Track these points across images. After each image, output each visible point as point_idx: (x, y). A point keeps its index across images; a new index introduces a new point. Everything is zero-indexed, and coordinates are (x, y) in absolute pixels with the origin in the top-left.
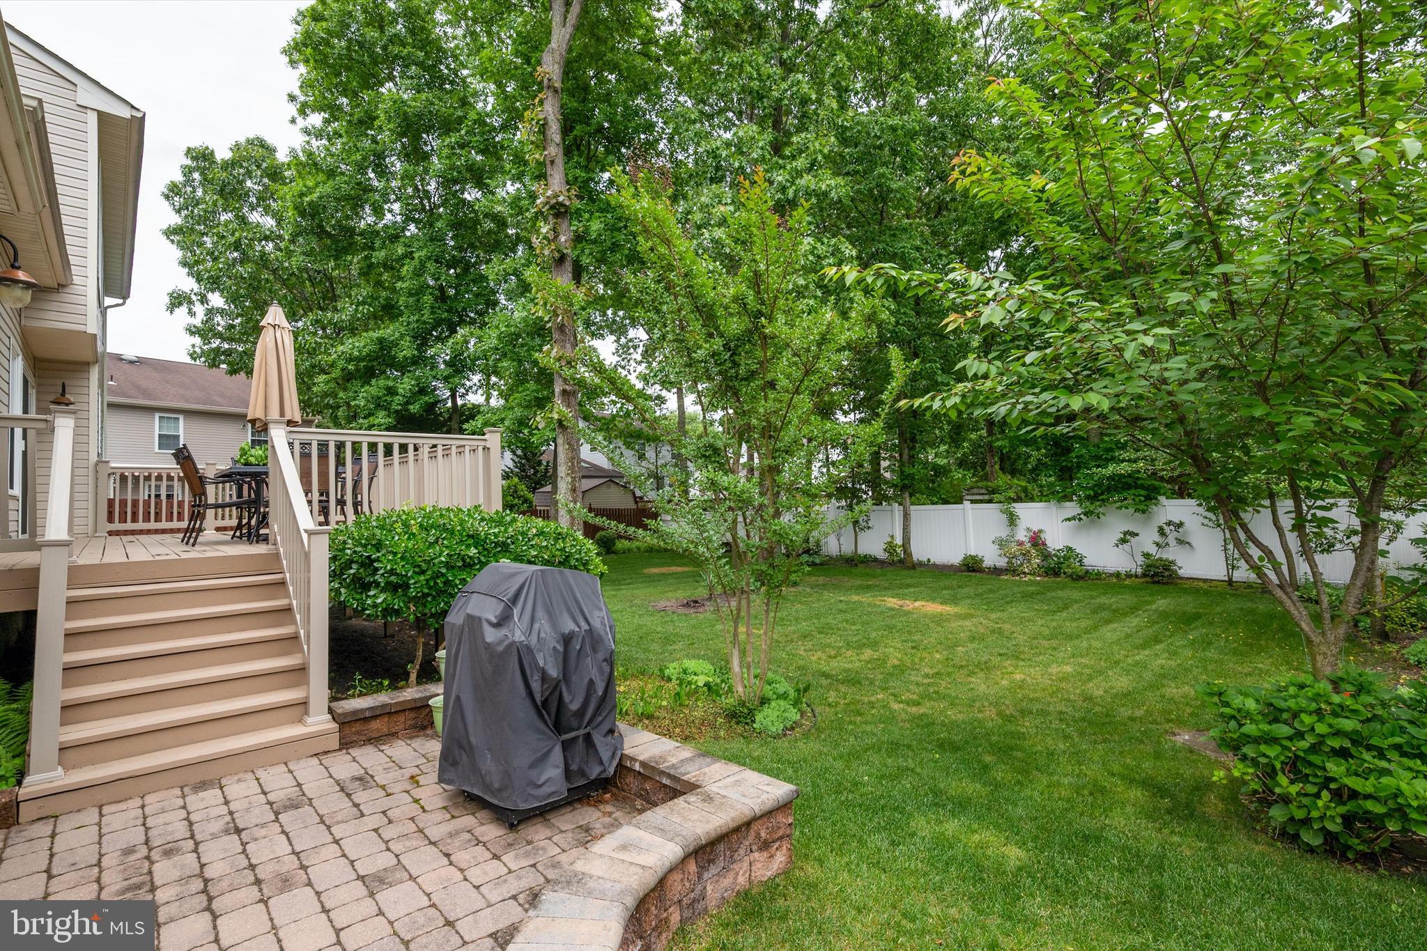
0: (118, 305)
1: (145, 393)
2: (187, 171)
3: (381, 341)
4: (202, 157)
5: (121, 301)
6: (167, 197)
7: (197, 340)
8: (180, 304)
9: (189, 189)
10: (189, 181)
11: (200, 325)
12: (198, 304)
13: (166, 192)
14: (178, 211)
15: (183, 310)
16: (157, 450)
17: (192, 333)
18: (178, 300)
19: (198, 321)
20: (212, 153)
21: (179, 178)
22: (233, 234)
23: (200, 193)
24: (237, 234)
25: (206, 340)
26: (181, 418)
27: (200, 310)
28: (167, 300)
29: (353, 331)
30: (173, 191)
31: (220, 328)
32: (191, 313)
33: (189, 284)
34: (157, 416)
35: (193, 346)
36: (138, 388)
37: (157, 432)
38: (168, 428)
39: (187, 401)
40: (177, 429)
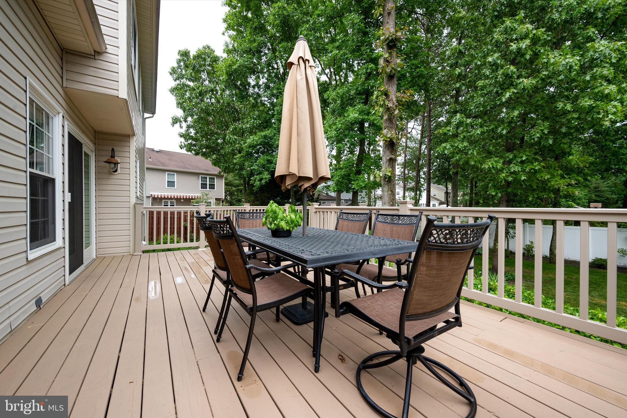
0: (150, 117)
1: (163, 164)
2: (179, 62)
3: (265, 137)
4: (185, 54)
5: (151, 115)
6: (171, 74)
7: (183, 140)
8: (177, 122)
9: (180, 70)
10: (179, 67)
11: (184, 132)
12: (183, 122)
13: (170, 71)
14: (175, 80)
15: (177, 125)
16: (167, 187)
17: (181, 136)
18: (175, 121)
19: (183, 131)
20: (189, 52)
21: (176, 65)
22: (198, 89)
23: (184, 72)
24: (200, 88)
25: (186, 140)
26: (175, 174)
27: (184, 125)
28: (171, 121)
29: (251, 133)
30: (173, 71)
31: (191, 134)
32: (181, 127)
33: (180, 113)
34: (167, 173)
35: (181, 142)
36: (160, 162)
37: (167, 180)
38: (171, 178)
39: (178, 167)
40: (174, 178)
